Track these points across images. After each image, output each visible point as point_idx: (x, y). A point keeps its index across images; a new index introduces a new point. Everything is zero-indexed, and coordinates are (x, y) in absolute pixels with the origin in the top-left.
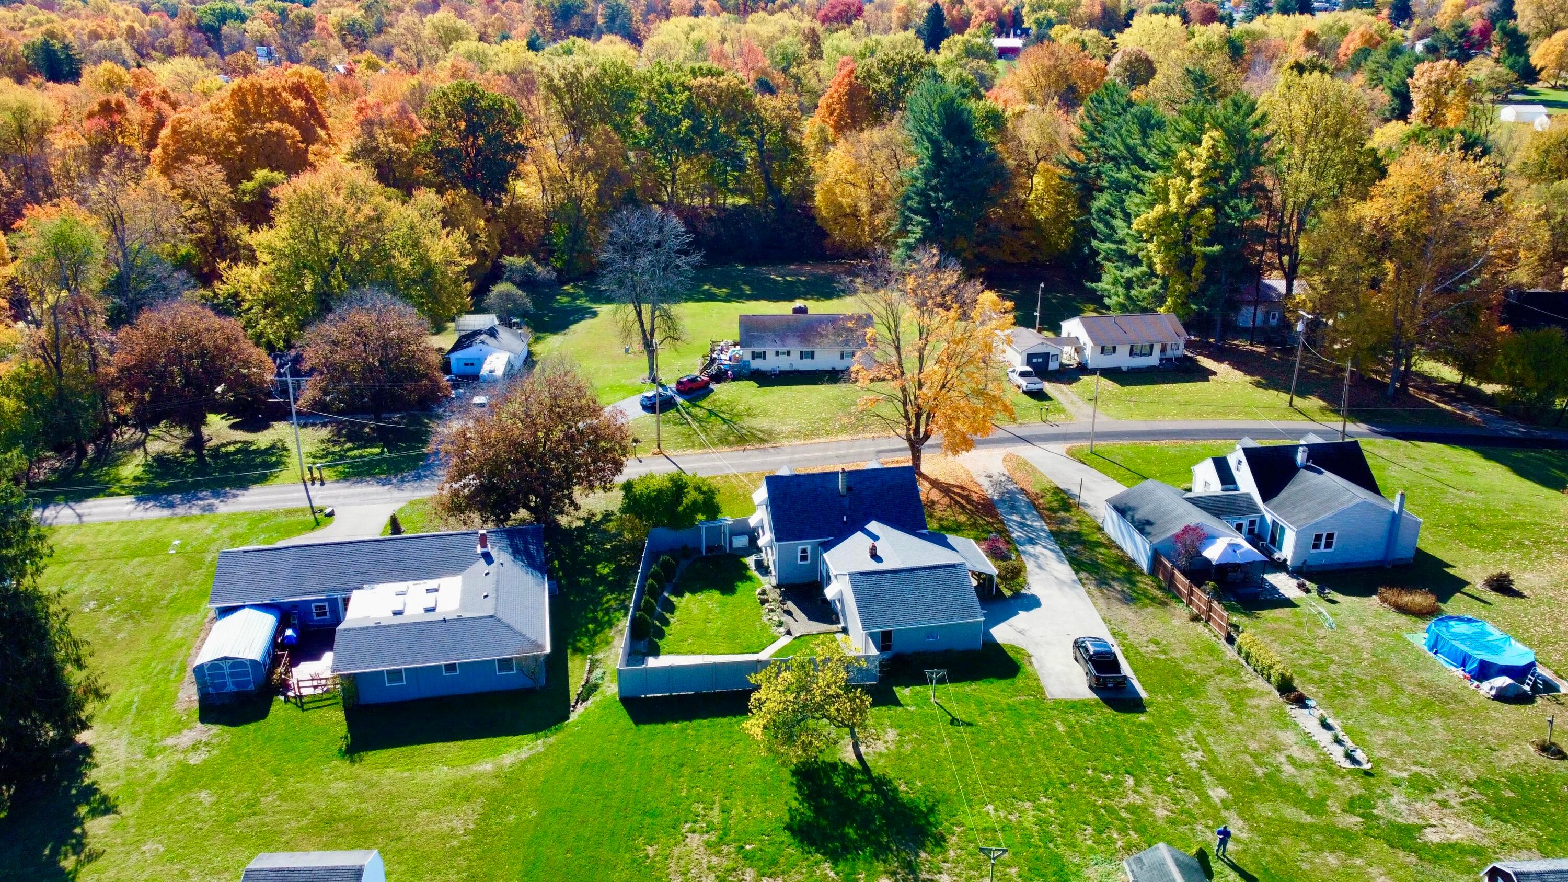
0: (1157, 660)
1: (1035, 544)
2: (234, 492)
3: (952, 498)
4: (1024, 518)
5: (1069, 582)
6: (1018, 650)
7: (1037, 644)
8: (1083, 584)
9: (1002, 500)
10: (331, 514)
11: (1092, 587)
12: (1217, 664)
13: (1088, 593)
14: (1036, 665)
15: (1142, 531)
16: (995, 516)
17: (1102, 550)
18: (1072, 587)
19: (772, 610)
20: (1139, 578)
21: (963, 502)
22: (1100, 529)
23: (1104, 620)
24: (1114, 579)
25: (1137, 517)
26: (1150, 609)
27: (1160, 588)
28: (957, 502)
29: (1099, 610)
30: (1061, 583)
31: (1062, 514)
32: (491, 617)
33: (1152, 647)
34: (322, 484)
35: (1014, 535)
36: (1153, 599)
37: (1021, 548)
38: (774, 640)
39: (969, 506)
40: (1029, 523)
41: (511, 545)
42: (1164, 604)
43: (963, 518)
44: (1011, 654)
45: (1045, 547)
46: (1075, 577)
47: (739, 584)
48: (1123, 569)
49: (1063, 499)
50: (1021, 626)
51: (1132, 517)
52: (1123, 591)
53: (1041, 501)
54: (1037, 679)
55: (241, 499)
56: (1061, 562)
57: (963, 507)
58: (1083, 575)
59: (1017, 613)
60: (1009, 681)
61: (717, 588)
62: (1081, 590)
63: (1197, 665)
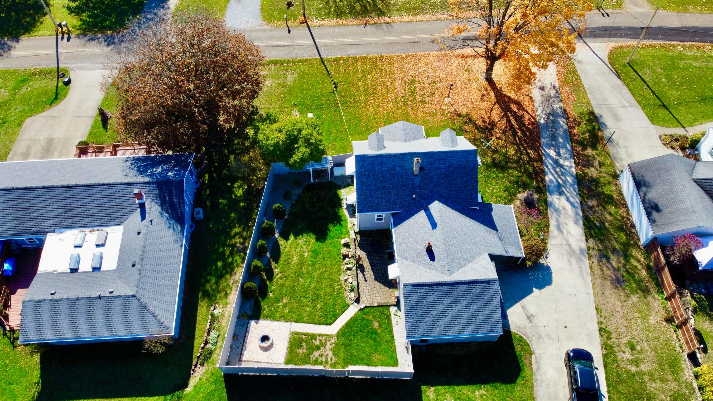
0: (628, 372)
1: (561, 193)
2: (9, 43)
3: (508, 121)
4: (558, 154)
5: (577, 251)
6: (525, 344)
7: (540, 337)
8: (590, 256)
9: (546, 126)
10: (69, 82)
11: (595, 261)
12: (674, 386)
13: (591, 268)
14: (534, 367)
15: (649, 214)
16: (537, 148)
17: (612, 209)
18: (579, 260)
19: (349, 269)
20: (634, 252)
21: (516, 125)
22: (616, 176)
23: (597, 309)
24: (614, 251)
25: (649, 196)
26: (635, 299)
27: (648, 268)
28: (512, 126)
29: (595, 295)
30: (571, 252)
31: (589, 151)
32: (133, 296)
33: (628, 355)
34: (68, 40)
35: (547, 179)
36: (639, 282)
37: (550, 198)
38: (346, 307)
39: (519, 133)
40: (561, 161)
41: (160, 196)
42: (646, 291)
43: (511, 152)
44: (518, 348)
45: (568, 200)
46: (584, 245)
47: (331, 227)
48: (623, 238)
49: (594, 128)
50: (532, 310)
51: (645, 194)
52: (618, 269)
53: (575, 131)
54: (531, 387)
55: (14, 53)
56: (576, 222)
57: (515, 134)
58: (591, 242)
59: (531, 292)
60: (509, 386)
61: (314, 233)
62: (586, 262)
63: (659, 385)
